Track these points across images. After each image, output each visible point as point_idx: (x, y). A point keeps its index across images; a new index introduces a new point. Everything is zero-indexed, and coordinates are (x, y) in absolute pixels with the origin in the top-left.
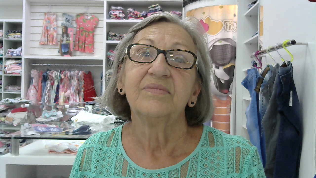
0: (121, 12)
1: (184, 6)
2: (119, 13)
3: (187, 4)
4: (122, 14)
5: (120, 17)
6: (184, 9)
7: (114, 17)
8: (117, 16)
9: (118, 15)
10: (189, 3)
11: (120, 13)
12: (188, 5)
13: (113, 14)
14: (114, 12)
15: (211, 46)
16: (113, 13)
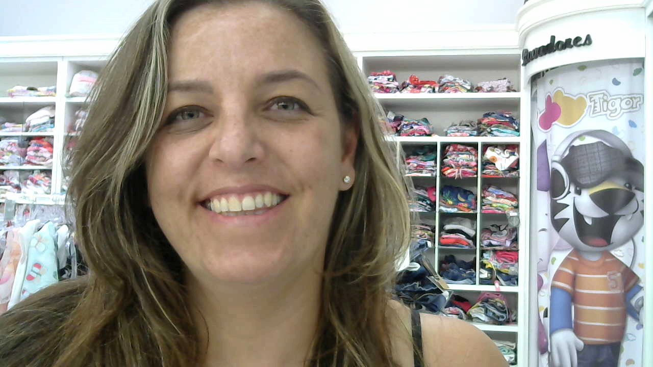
0: (391, 77)
1: (525, 64)
2: (387, 79)
3: (532, 59)
4: (393, 81)
5: (388, 88)
6: (526, 70)
7: (378, 88)
8: (383, 85)
9: (385, 83)
10: (536, 57)
11: (389, 79)
12: (535, 60)
13: (375, 83)
14: (376, 79)
15: (567, 149)
16: (375, 81)
